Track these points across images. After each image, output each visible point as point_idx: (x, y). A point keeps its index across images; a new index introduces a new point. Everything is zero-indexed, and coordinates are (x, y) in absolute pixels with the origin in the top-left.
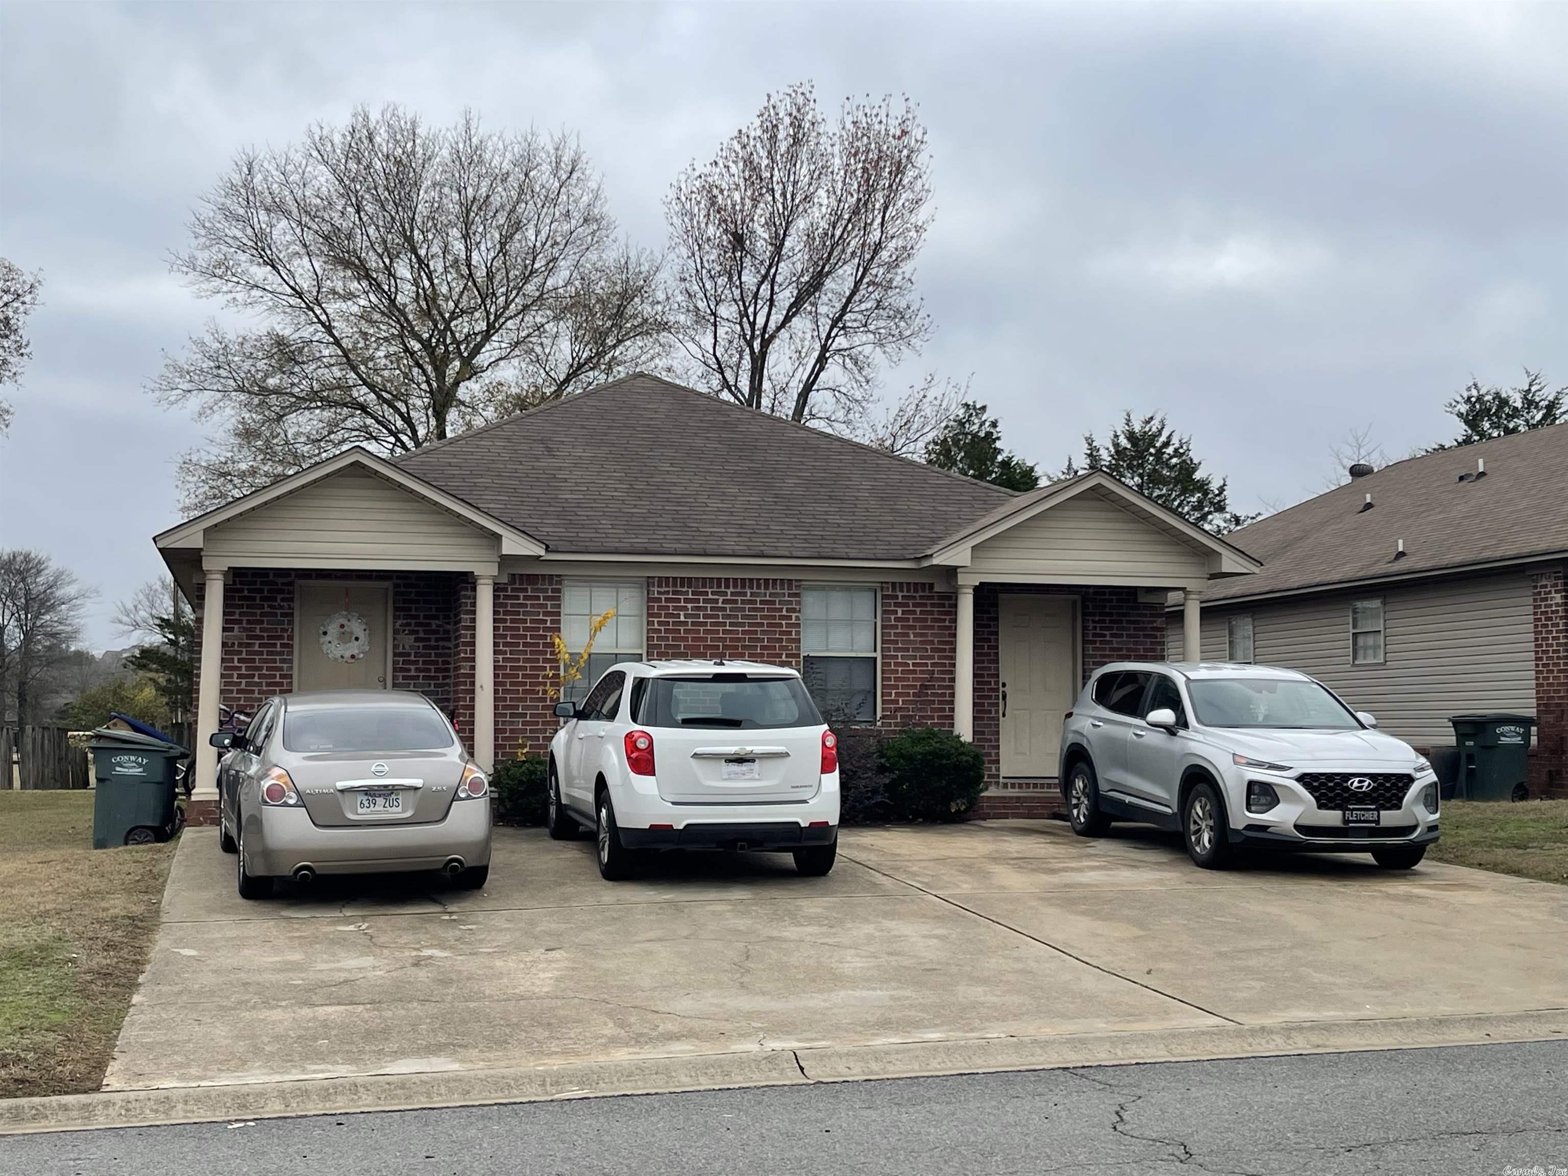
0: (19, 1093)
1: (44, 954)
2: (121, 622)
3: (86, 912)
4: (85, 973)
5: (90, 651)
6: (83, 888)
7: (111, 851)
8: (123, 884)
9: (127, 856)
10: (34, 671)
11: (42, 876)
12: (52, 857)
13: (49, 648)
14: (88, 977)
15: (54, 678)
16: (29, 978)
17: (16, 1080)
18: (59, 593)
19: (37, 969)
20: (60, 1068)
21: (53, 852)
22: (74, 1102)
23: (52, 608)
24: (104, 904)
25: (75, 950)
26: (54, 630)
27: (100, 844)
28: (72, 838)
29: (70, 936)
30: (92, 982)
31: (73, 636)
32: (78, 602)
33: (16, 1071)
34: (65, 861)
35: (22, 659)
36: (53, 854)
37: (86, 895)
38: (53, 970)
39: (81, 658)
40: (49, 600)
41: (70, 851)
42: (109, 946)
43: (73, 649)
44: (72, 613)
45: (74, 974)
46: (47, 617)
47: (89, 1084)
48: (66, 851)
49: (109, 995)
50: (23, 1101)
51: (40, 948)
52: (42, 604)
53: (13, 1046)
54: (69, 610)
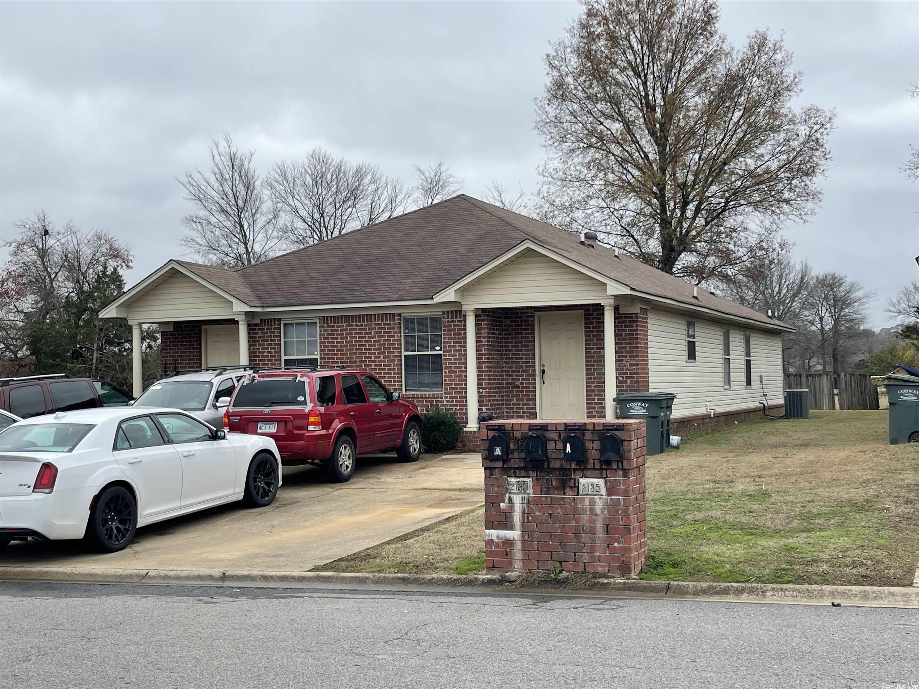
0: (865, 583)
1: (870, 505)
2: (890, 311)
3: (891, 481)
4: (895, 517)
5: (872, 329)
6: (887, 467)
7: (901, 446)
8: (911, 465)
9: (911, 449)
10: (841, 342)
11: (862, 459)
12: (866, 449)
13: (848, 328)
14: (898, 519)
15: (852, 345)
16: (862, 518)
17: (862, 576)
18: (853, 296)
19: (867, 513)
20: (887, 571)
21: (867, 446)
22: (898, 592)
23: (849, 305)
24: (901, 477)
25: (887, 503)
26: (852, 318)
27: (894, 442)
28: (876, 438)
29: (883, 495)
30: (900, 522)
31: (861, 321)
32: (865, 300)
33: (862, 570)
34: (874, 451)
35: (833, 335)
36: (866, 447)
37: (890, 471)
38: (876, 514)
39: (867, 333)
40: (847, 300)
41: (876, 446)
42: (908, 502)
43: (862, 328)
44: (861, 307)
45: (888, 516)
46: (847, 310)
47: (905, 582)
48: (874, 446)
49: (911, 530)
50: (868, 588)
51: (867, 501)
52: (844, 302)
53: (859, 556)
54: (859, 305)
